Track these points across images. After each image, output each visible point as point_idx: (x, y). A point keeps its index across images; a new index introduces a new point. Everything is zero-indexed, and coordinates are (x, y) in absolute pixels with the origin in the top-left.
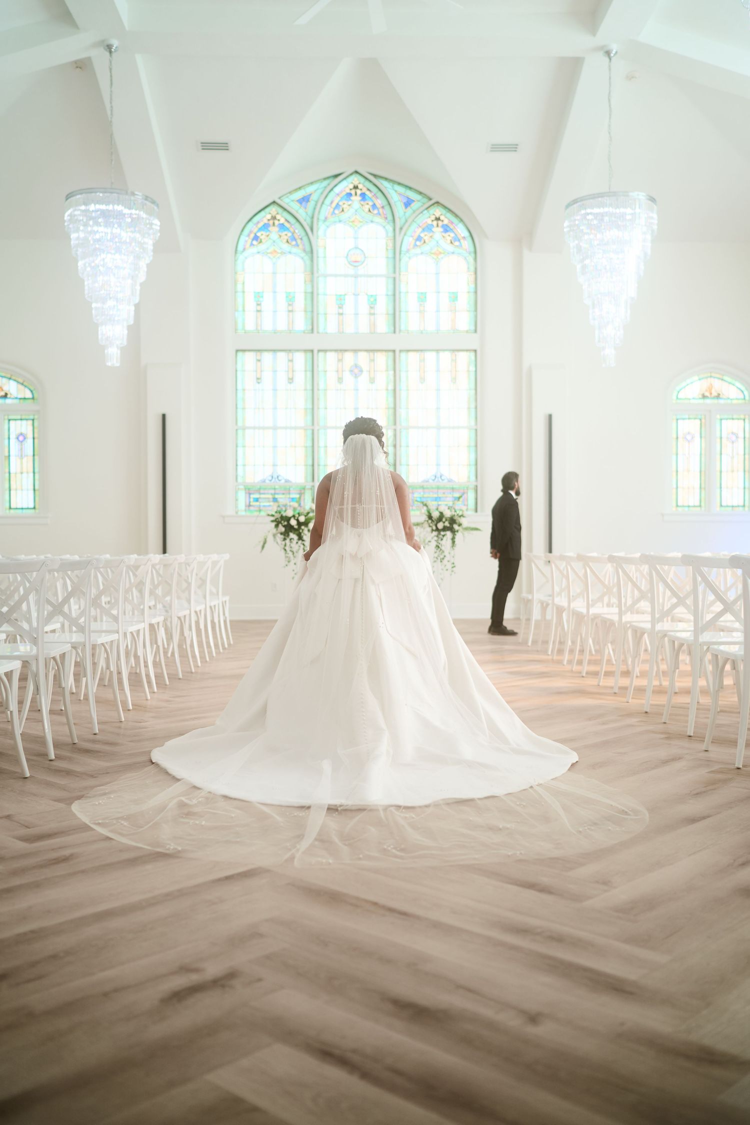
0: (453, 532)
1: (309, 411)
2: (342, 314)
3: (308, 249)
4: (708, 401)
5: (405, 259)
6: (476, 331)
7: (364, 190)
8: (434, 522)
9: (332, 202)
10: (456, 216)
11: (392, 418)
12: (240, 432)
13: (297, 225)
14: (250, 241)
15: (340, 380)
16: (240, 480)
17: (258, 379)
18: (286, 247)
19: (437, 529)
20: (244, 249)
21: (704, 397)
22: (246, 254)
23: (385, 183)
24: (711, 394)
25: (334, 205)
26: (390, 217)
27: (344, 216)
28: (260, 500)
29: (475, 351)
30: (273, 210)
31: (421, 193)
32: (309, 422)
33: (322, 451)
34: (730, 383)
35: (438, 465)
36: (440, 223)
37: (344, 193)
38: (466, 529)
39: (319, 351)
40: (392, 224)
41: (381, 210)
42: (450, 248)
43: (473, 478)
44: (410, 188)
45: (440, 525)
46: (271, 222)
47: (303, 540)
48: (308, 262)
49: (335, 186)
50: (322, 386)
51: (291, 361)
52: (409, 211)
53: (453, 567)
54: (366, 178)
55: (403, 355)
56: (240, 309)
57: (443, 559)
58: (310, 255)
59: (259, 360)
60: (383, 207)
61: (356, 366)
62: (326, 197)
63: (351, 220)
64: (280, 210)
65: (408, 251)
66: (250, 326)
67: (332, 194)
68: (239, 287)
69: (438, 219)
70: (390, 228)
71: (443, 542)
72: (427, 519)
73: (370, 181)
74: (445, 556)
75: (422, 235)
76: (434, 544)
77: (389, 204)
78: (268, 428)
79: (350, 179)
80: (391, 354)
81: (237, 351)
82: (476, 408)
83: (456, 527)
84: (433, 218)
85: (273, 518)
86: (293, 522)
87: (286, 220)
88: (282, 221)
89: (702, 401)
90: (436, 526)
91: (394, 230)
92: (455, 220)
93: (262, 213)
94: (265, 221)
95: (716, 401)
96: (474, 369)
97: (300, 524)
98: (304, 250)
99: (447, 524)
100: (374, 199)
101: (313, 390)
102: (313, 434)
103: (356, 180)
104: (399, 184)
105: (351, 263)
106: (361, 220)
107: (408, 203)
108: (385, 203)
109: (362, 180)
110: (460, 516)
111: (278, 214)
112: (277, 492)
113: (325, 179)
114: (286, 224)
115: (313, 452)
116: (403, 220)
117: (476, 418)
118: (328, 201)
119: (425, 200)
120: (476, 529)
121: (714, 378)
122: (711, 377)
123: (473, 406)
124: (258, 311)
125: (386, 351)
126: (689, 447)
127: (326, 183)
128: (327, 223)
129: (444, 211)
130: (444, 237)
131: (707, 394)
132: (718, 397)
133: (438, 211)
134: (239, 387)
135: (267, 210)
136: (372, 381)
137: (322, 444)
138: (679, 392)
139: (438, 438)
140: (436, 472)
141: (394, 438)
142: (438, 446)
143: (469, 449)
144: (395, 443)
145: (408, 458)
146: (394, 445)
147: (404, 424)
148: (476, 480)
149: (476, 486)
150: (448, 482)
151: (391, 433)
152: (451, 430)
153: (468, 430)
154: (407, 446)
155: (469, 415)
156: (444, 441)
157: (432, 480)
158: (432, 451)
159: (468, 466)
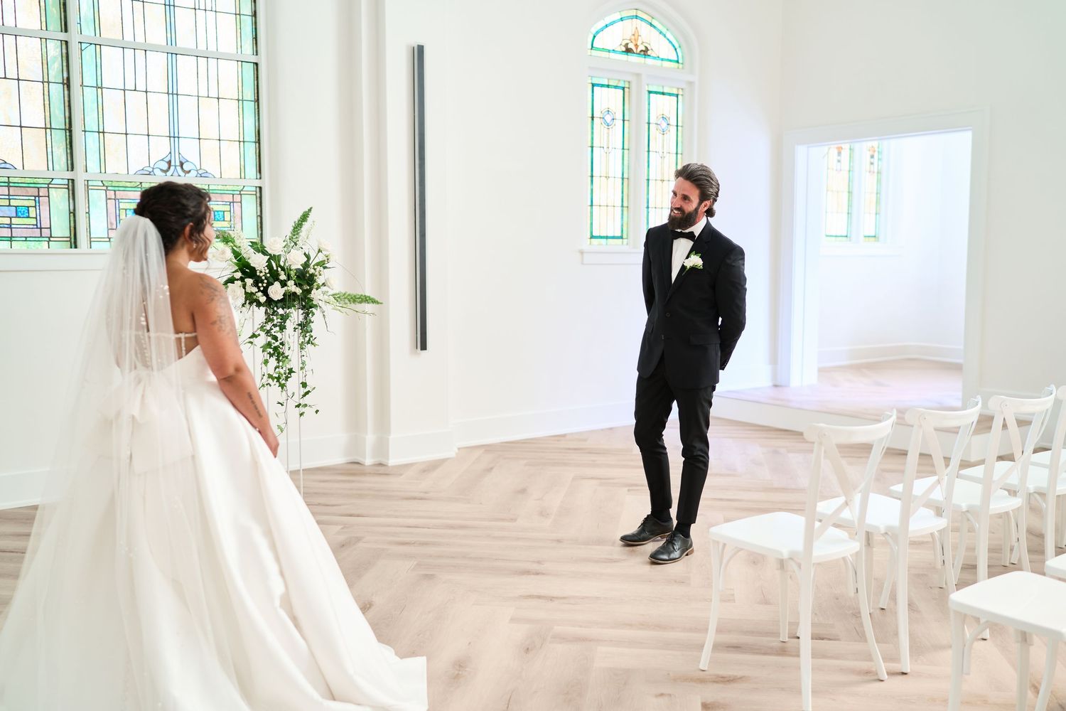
0: (307, 305)
4: (632, 58)
11: (54, 11)
19: (270, 301)
21: (628, 51)
24: (636, 46)
34: (661, 33)
35: (174, 137)
43: (251, 171)
45: (276, 292)
53: (304, 396)
82: (255, 14)
83: (311, 294)
89: (624, 57)
90: (265, 292)
95: (640, 60)
99: (292, 287)
117: (256, 38)
120: (365, 300)
121: (642, 19)
122: (637, 17)
123: (247, 9)
126: (608, 133)
131: (631, 46)
132: (645, 52)
138: (595, 37)
139: (171, 75)
140: (170, 153)
141: (65, 64)
142: (172, 93)
143: (241, 107)
144: (65, 75)
145: (101, 116)
146: (65, 82)
147: (88, 31)
148: (258, 174)
149: (258, 189)
150: (199, 175)
151: (54, 50)
152: (202, 61)
153: (240, 63)
154: (97, 87)
155: (239, 31)
156: (186, 83)
157: (161, 170)
158: (159, 103)
159: (242, 143)
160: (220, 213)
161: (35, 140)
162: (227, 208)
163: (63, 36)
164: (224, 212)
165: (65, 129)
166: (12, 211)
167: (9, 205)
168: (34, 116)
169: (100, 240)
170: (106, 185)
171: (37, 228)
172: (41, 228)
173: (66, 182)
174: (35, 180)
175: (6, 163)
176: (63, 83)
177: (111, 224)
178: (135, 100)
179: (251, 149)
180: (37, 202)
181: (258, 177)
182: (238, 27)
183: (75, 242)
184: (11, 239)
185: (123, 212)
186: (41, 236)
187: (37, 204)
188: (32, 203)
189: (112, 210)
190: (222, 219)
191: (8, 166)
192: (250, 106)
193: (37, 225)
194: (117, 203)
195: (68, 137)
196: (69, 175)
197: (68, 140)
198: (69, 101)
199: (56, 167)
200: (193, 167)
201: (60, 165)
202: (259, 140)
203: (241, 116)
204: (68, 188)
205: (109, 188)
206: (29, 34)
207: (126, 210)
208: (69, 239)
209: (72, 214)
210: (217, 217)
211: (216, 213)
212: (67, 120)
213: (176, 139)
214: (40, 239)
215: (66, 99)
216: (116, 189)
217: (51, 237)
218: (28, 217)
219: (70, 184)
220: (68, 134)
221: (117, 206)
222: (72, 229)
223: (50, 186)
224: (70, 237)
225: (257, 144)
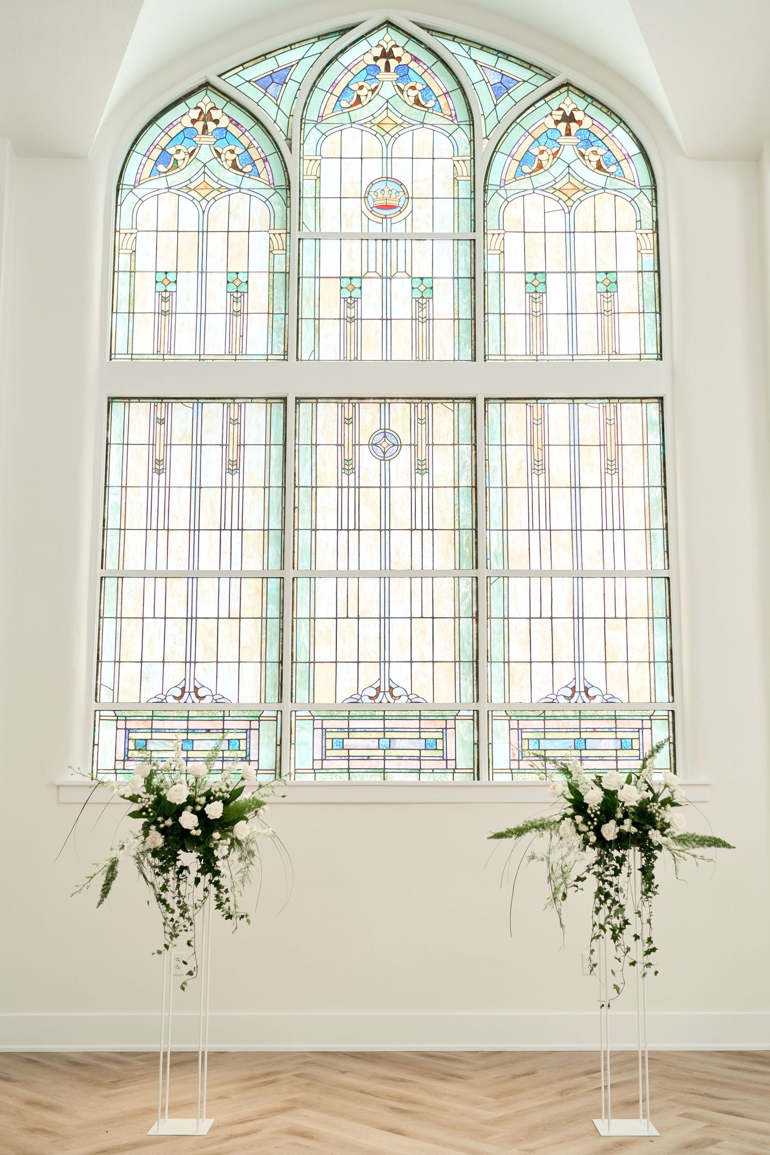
0: (648, 847)
1: (275, 536)
2: (353, 319)
3: (280, 181)
5: (495, 202)
6: (660, 356)
7: (406, 59)
8: (592, 820)
9: (334, 85)
10: (610, 112)
11: (467, 551)
12: (110, 584)
13: (257, 132)
14: (151, 164)
15: (348, 466)
16: (106, 696)
17: (158, 462)
18: (231, 178)
20: (138, 183)
22: (139, 192)
23: (453, 47)
25: (338, 91)
26: (463, 115)
27: (360, 114)
28: (151, 746)
29: (661, 399)
30: (204, 100)
31: (530, 66)
32: (274, 564)
33: (303, 627)
35: (579, 662)
36: (574, 127)
37: (362, 65)
38: (683, 840)
39: (298, 400)
40: (467, 129)
41: (442, 100)
42: (598, 179)
43: (663, 694)
44: (507, 56)
46: (199, 126)
47: (218, 873)
48: (279, 209)
49: (342, 52)
50: (305, 479)
51: (236, 422)
52: (505, 104)
53: (648, 952)
54: (410, 36)
55: (494, 409)
56: (123, 307)
57: (621, 930)
58: (283, 193)
59: (162, 421)
60: (446, 94)
61: (385, 432)
62: (322, 72)
63: (377, 121)
64: (220, 102)
65: (503, 184)
66: (144, 344)
67: (335, 68)
68: (124, 262)
69: (569, 119)
70: (462, 137)
71: (620, 880)
72: (571, 811)
73: (420, 42)
74: (626, 922)
75: (535, 151)
76: (592, 883)
77: (461, 88)
78: (177, 575)
79: (374, 39)
80: (466, 407)
81: (111, 400)
82: (666, 527)
83: (655, 836)
84: (558, 116)
85: (136, 807)
86: (188, 820)
87: (232, 120)
88: (224, 122)
91: (472, 141)
92: (608, 122)
93: (181, 108)
94: (187, 122)
96: (658, 441)
97: (206, 824)
98: (272, 185)
100: (426, 76)
101: (284, 487)
102: (282, 587)
103: (387, 38)
104: (483, 47)
105: (374, 209)
106: (399, 121)
107: (502, 88)
108: (451, 85)
109: (401, 40)
110: (664, 803)
111: (214, 108)
112: (193, 725)
113: (320, 37)
114: (232, 128)
115: (281, 630)
116: (492, 121)
117: (667, 552)
118: (325, 83)
119: (538, 80)
120: (716, 842)
123: (658, 523)
124: (165, 313)
125: (454, 399)
127: (320, 46)
128: (323, 128)
129: (581, 103)
130: (583, 156)
133: (569, 102)
134: (114, 480)
135: (192, 102)
136: (422, 467)
137: (303, 610)
139: (577, 599)
140: (575, 679)
141: (475, 599)
142: (578, 618)
143: (651, 625)
144: (475, 609)
145: (506, 646)
146: (474, 616)
147: (497, 565)
148: (671, 696)
149: (670, 713)
150: (605, 701)
151: (466, 586)
152: (610, 582)
153: (650, 579)
154: (504, 618)
155: (649, 546)
156: (593, 607)
157: (565, 696)
158: (564, 629)
159: (652, 664)
160: (627, 740)
161: (445, 673)
162: (636, 735)
163: (474, 573)
164: (632, 739)
165: (473, 662)
166: (421, 744)
167: (420, 738)
168: (445, 651)
169: (502, 771)
170: (510, 714)
171: (443, 760)
172: (447, 760)
173: (471, 713)
174: (443, 713)
175: (418, 697)
176: (472, 618)
177: (514, 754)
178: (541, 628)
179: (662, 670)
180: (444, 734)
181: (671, 700)
182: (648, 542)
183: (478, 774)
184: (419, 771)
185: (525, 742)
186: (447, 768)
187: (445, 736)
188: (440, 735)
189: (515, 741)
190: (630, 747)
191: (420, 700)
192: (660, 626)
193: (443, 757)
194: (520, 732)
195: (475, 669)
196: (475, 706)
197: (475, 672)
198: (477, 634)
199: (464, 700)
200: (598, 692)
201: (466, 696)
202: (672, 659)
203: (651, 635)
204: (473, 720)
205: (512, 718)
206: (443, 574)
207: (528, 739)
208: (472, 771)
209: (476, 746)
210: (624, 745)
211: (623, 741)
212: (475, 653)
213: (581, 664)
214: (446, 771)
215: (475, 632)
216: (519, 718)
217: (456, 769)
218: (436, 749)
219: (476, 715)
220: (475, 666)
221: (520, 736)
222: (476, 760)
223: (457, 718)
224: (474, 769)
225: (669, 664)
